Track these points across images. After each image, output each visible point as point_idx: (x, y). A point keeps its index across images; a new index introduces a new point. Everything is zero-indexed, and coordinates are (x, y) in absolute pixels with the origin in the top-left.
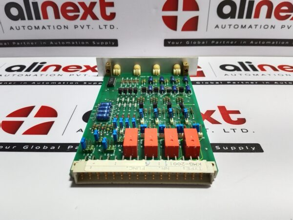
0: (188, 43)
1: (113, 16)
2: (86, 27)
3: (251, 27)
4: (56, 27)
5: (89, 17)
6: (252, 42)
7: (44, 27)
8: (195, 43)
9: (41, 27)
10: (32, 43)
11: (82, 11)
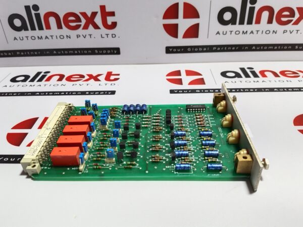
0: (189, 49)
1: (114, 25)
2: (88, 37)
3: (252, 32)
4: (58, 37)
5: (91, 27)
6: (254, 48)
7: (47, 37)
8: (196, 50)
9: (44, 37)
10: (36, 53)
11: (84, 21)
